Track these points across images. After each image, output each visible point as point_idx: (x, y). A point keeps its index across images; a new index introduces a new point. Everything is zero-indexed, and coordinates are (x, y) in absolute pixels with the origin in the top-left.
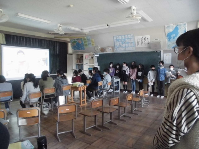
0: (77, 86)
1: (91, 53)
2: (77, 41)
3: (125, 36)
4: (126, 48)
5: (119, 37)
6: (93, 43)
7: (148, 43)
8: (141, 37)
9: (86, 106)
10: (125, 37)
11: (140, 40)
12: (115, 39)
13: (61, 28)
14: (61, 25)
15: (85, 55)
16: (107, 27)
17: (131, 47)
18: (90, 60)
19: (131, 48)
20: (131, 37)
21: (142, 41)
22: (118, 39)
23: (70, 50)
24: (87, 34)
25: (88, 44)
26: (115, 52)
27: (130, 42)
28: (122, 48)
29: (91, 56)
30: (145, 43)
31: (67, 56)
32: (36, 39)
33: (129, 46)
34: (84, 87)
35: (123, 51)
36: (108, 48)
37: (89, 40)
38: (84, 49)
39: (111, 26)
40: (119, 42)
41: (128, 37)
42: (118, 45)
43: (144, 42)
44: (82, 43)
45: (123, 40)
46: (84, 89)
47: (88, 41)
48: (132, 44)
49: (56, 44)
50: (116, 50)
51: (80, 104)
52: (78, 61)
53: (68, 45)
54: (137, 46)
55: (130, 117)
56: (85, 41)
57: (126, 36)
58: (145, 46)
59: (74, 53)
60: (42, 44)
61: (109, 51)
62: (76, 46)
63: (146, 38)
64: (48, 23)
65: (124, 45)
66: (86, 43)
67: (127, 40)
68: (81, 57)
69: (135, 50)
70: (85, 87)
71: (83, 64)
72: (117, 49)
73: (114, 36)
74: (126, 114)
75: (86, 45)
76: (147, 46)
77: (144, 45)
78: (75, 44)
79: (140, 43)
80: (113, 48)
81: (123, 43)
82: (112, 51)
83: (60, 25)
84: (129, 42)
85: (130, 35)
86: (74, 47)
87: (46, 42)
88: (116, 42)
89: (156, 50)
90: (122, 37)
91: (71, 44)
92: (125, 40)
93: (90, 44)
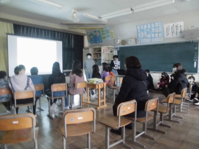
0: (95, 83)
1: (110, 46)
2: (94, 33)
3: (151, 24)
4: (152, 39)
5: (143, 26)
6: (113, 35)
7: (181, 32)
8: (171, 25)
9: (105, 109)
10: (151, 26)
11: (171, 29)
12: (139, 29)
13: (75, 14)
14: (76, 11)
15: (103, 49)
16: (131, 12)
17: (159, 37)
18: (108, 54)
19: (158, 39)
20: (159, 25)
21: (173, 29)
22: (142, 28)
23: (86, 43)
24: (106, 24)
25: (107, 36)
26: (138, 44)
27: (158, 31)
28: (147, 39)
29: (110, 50)
30: (177, 32)
31: (83, 50)
32: (48, 31)
33: (156, 37)
34: (102, 85)
35: (149, 42)
36: (130, 40)
37: (108, 31)
38: (102, 42)
39: (135, 11)
40: (144, 32)
41: (155, 25)
42: (143, 35)
43: (175, 31)
44: (99, 36)
45: (148, 30)
46: (102, 87)
47: (106, 33)
48: (160, 34)
49: (70, 37)
50: (139, 42)
51: (98, 106)
52: (95, 56)
53: (84, 39)
54: (166, 36)
55: (170, 127)
56: (103, 33)
57: (153, 25)
58: (177, 36)
59: (90, 47)
60: (55, 36)
61: (132, 43)
62: (94, 40)
63: (179, 26)
64: (60, 8)
65: (149, 36)
66: (104, 36)
67: (153, 29)
68: (98, 51)
69: (163, 41)
70: (104, 85)
71: (101, 59)
72: (141, 41)
73: (137, 26)
74: (163, 122)
75: (105, 38)
76: (179, 35)
77: (175, 35)
78: (92, 37)
79: (170, 32)
80: (136, 40)
81: (148, 33)
82: (135, 43)
83: (74, 11)
84: (156, 31)
85: (157, 23)
86: (90, 41)
87: (59, 35)
88: (140, 32)
89: (191, 40)
90: (147, 27)
91: (88, 38)
92: (150, 29)
93: (109, 36)
